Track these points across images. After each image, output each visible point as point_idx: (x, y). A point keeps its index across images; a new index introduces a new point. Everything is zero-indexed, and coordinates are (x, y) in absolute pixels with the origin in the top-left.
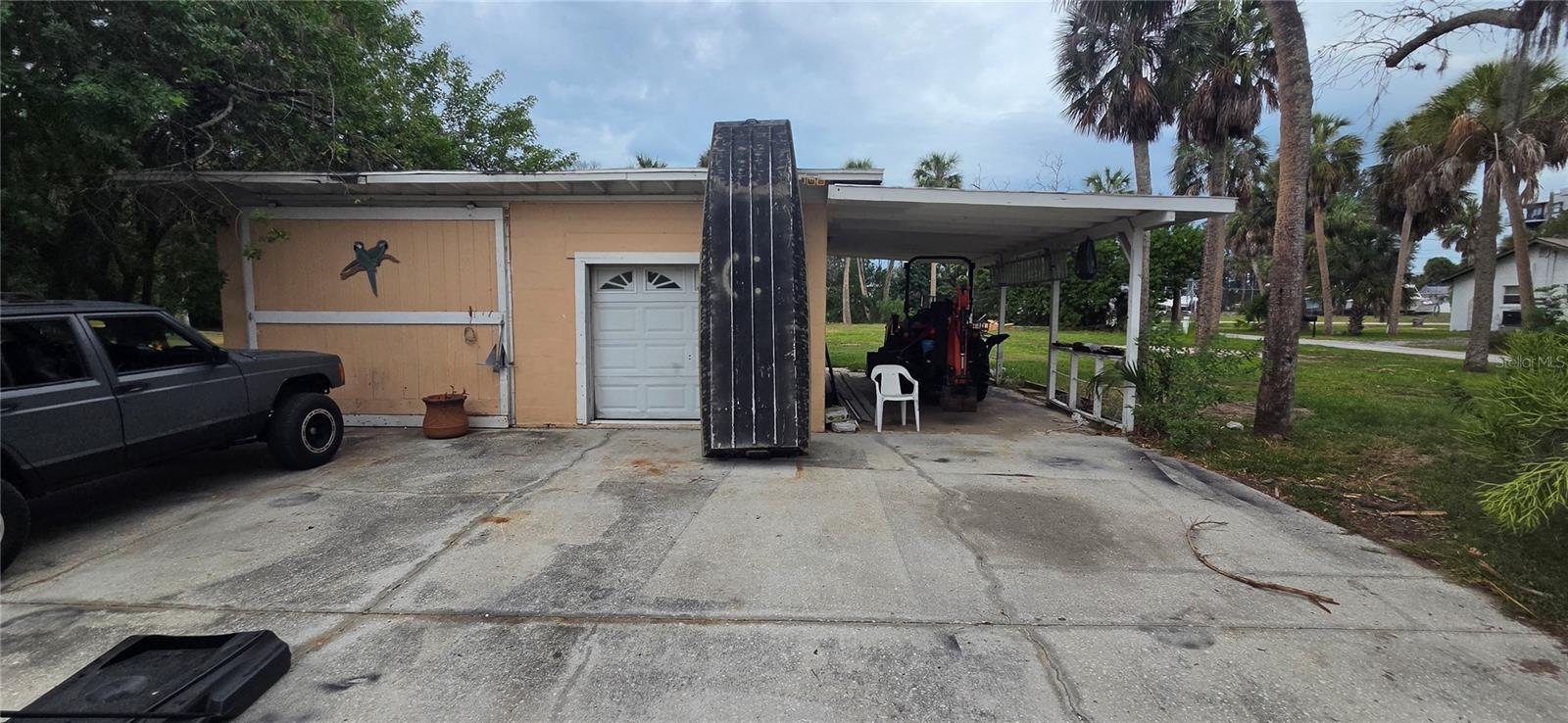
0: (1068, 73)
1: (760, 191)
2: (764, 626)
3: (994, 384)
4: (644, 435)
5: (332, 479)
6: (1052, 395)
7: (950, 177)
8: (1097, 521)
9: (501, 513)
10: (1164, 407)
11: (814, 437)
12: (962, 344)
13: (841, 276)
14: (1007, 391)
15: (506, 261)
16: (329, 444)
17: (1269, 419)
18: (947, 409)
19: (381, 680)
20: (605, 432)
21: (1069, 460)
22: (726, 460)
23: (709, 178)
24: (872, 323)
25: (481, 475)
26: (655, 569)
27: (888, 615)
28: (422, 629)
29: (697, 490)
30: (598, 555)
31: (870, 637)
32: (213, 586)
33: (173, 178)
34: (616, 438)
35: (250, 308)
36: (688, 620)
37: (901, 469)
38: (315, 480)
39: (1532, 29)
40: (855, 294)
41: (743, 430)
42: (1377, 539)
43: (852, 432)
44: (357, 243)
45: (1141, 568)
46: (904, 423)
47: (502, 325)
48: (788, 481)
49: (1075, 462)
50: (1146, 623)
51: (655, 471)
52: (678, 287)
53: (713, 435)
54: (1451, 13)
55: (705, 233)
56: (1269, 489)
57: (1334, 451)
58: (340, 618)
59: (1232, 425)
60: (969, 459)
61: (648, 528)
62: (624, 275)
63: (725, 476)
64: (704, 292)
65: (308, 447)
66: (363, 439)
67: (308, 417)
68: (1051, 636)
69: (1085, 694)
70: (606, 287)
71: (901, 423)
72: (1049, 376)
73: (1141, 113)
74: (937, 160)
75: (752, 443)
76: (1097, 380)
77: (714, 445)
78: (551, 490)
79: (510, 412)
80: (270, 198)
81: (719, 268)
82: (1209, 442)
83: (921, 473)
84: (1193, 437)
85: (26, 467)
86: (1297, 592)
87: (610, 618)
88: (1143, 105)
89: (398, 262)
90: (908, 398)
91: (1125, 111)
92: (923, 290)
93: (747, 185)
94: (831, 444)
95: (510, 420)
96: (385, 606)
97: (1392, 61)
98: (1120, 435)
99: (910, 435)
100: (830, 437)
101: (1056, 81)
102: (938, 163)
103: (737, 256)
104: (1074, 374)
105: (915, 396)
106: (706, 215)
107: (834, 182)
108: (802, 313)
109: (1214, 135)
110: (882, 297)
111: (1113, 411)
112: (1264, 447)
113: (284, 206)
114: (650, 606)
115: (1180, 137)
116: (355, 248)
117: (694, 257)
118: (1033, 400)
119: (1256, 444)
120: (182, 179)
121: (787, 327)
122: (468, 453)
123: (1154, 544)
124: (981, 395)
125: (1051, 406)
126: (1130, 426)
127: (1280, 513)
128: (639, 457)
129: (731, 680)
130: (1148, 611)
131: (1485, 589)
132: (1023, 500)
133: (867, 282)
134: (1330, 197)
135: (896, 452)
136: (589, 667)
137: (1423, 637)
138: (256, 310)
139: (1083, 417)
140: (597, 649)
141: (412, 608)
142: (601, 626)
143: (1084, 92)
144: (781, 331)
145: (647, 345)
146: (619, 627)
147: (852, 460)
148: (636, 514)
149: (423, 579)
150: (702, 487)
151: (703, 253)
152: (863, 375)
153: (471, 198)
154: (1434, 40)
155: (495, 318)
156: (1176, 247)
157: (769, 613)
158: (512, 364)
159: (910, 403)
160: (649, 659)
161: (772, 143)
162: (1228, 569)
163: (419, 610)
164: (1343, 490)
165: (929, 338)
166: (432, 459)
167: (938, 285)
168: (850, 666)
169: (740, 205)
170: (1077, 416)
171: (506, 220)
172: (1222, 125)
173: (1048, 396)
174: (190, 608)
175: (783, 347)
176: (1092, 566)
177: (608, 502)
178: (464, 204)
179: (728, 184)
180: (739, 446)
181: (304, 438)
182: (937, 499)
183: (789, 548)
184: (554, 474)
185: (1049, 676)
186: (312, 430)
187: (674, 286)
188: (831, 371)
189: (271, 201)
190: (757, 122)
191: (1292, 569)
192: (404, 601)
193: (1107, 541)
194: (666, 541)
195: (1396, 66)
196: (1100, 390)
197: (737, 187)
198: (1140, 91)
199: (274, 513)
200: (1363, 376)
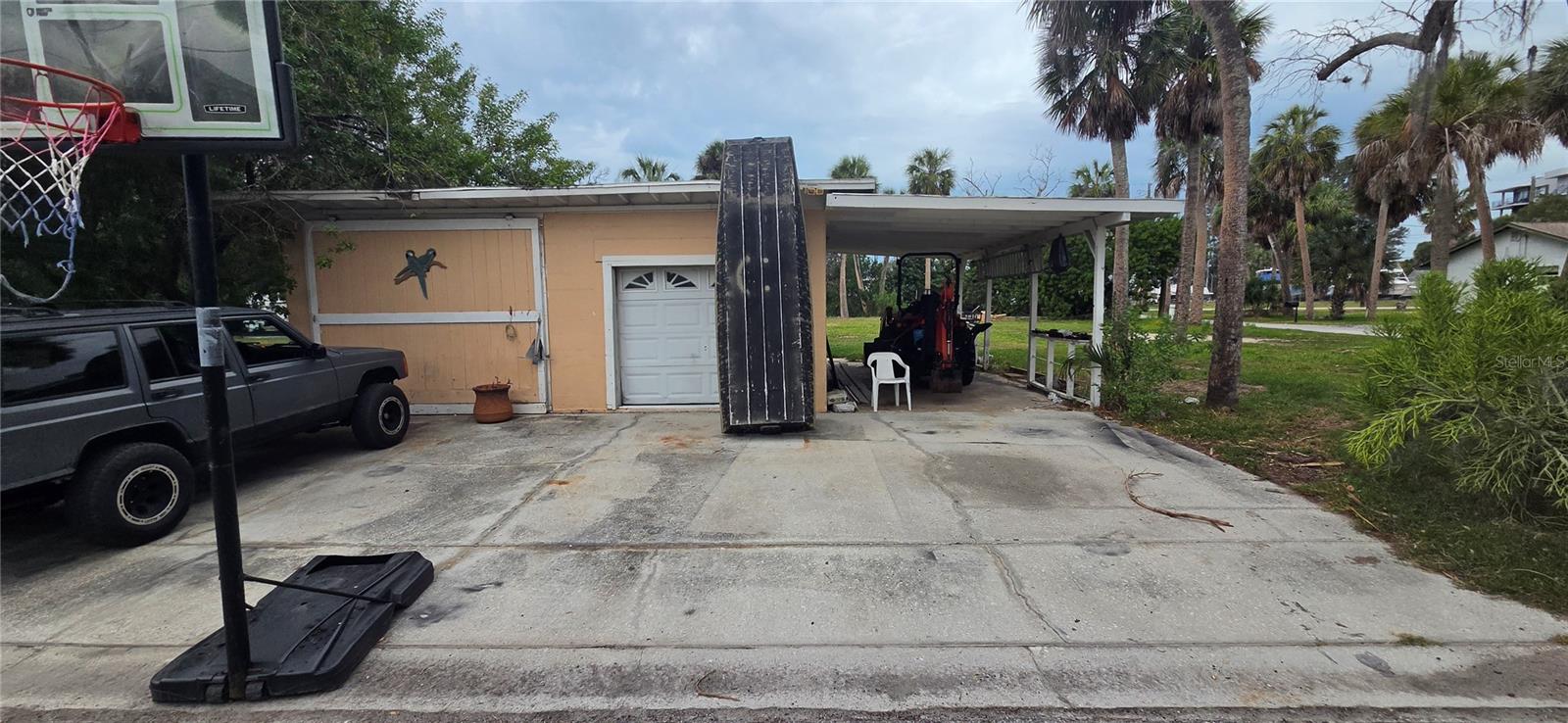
0: (1050, 75)
1: (768, 201)
2: (786, 548)
3: (982, 370)
4: (667, 417)
5: (408, 455)
6: (1032, 378)
7: (943, 172)
8: (1056, 474)
9: (561, 477)
10: (1126, 385)
11: (818, 416)
12: (948, 332)
13: (838, 271)
14: (993, 376)
15: (541, 266)
16: (400, 427)
17: (1219, 393)
18: (936, 391)
19: (505, 585)
20: (633, 415)
21: (1040, 431)
22: (742, 436)
23: (722, 189)
24: (868, 316)
25: (536, 451)
26: (695, 514)
27: (882, 540)
28: (523, 555)
29: (719, 458)
30: (648, 505)
31: (867, 553)
32: (348, 531)
33: (249, 197)
34: (643, 420)
35: (314, 311)
36: (728, 546)
37: (894, 440)
38: (394, 457)
39: (1430, 51)
40: (852, 288)
41: (758, 409)
42: (1283, 484)
43: (852, 412)
44: (409, 251)
45: (1085, 505)
46: (898, 404)
47: (539, 323)
48: (797, 450)
49: (1045, 432)
50: (1080, 541)
51: (682, 445)
52: (693, 286)
53: (731, 413)
54: (1372, 33)
55: (720, 238)
56: (1206, 450)
57: (1273, 419)
58: (458, 550)
59: (1189, 400)
60: (953, 431)
61: (685, 485)
62: (646, 275)
63: (743, 448)
64: (720, 290)
65: (384, 429)
66: (423, 425)
67: (383, 404)
68: (1005, 550)
69: (1027, 583)
70: (630, 286)
71: (895, 403)
72: (1029, 360)
73: (1117, 114)
74: (930, 155)
75: (765, 419)
76: (1069, 363)
77: (734, 422)
78: (596, 461)
79: (547, 399)
80: (330, 212)
81: (733, 268)
82: (1163, 414)
83: (911, 443)
84: (1149, 409)
85: (190, 441)
86: (1203, 518)
87: (666, 546)
88: (1118, 106)
89: (445, 268)
90: (901, 381)
91: (1102, 112)
92: (918, 283)
93: (756, 196)
94: (832, 421)
95: (547, 407)
96: (489, 541)
97: (1323, 75)
98: (1088, 410)
99: (903, 413)
100: (831, 416)
101: (1038, 84)
102: (931, 158)
103: (749, 259)
104: (1051, 358)
105: (907, 379)
106: (720, 223)
107: (831, 191)
108: (806, 307)
109: (1189, 131)
110: (877, 290)
111: (1083, 390)
112: (1212, 416)
113: (344, 220)
114: (696, 537)
115: (1158, 134)
116: (407, 256)
117: (711, 259)
118: (1016, 383)
119: (1205, 415)
120: (258, 198)
121: (794, 320)
122: (518, 434)
123: (1099, 490)
124: (967, 380)
125: (1032, 388)
126: (1097, 403)
127: (1209, 466)
128: (667, 434)
129: (765, 580)
130: (1083, 533)
131: (1351, 514)
132: (996, 461)
133: (863, 276)
134: (1309, 186)
135: (891, 427)
136: (657, 575)
137: (1289, 545)
138: (320, 311)
139: (1058, 396)
140: (661, 565)
141: (511, 542)
142: (660, 550)
143: (1064, 94)
144: (788, 322)
145: (668, 338)
146: (674, 551)
147: (851, 434)
148: (673, 477)
149: (512, 523)
150: (724, 456)
151: (718, 256)
152: (861, 364)
153: (508, 210)
154: (1356, 57)
155: (533, 317)
156: (1162, 237)
157: (789, 540)
158: (548, 357)
159: (902, 386)
160: (701, 570)
161: (777, 159)
162: (1154, 506)
163: (517, 544)
164: (1268, 449)
165: (920, 328)
166: (488, 438)
167: (932, 278)
168: (853, 570)
169: (750, 213)
170: (1053, 396)
171: (541, 229)
172: (1196, 122)
173: (1028, 379)
174: (339, 545)
175: (790, 337)
176: (1048, 506)
177: (648, 469)
178: (504, 216)
179: (739, 196)
180: (754, 423)
181: (381, 422)
182: (924, 461)
183: (802, 498)
184: (596, 449)
185: (1002, 574)
186: (386, 415)
187: (691, 285)
188: (831, 362)
189: (330, 216)
190: (763, 140)
191: (1205, 505)
192: (502, 536)
193: (1061, 489)
194: (701, 495)
195: (1325, 79)
196: (1072, 371)
197: (747, 197)
198: (1116, 94)
199: (371, 481)
200: (1325, 357)
